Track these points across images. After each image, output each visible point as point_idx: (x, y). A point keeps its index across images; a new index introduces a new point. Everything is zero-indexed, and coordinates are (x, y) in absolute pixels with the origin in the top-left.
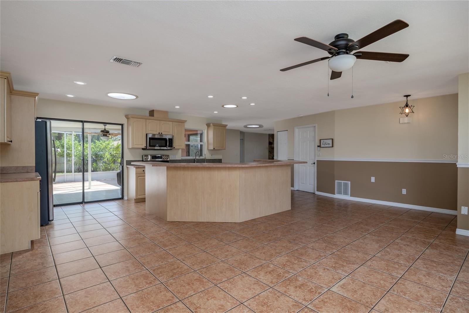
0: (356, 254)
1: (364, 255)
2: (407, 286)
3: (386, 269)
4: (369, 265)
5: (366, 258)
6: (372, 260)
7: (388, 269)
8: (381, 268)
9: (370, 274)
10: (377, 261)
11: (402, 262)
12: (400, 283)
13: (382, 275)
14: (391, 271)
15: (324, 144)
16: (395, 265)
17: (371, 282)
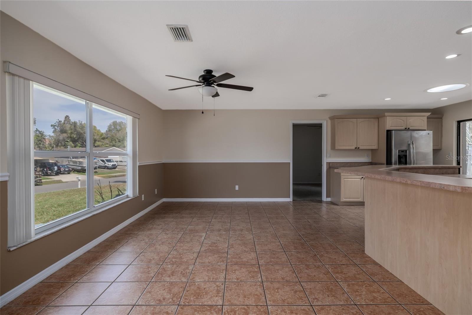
0: (209, 260)
1: (203, 261)
2: (167, 247)
3: (182, 254)
4: (194, 254)
5: (200, 259)
6: (194, 258)
7: (180, 255)
8: (185, 254)
9: (190, 247)
10: (190, 259)
11: (169, 266)
12: (171, 248)
13: (183, 249)
14: (178, 254)
16: (175, 261)
17: (188, 243)
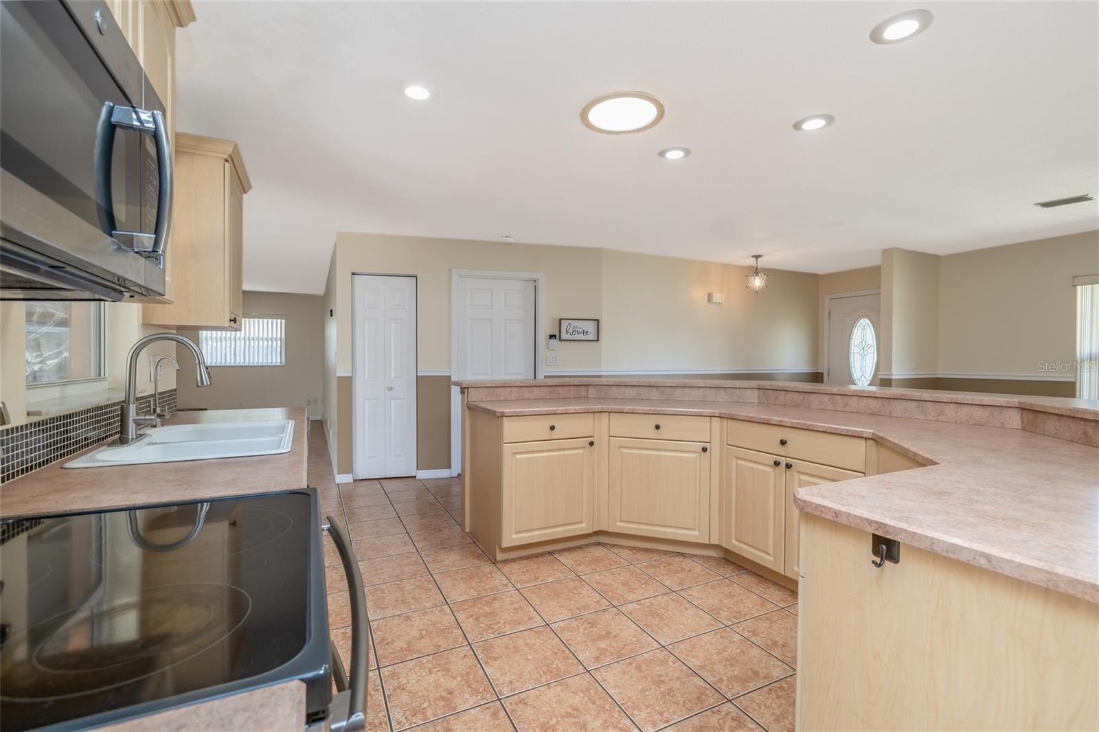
15: (571, 331)
